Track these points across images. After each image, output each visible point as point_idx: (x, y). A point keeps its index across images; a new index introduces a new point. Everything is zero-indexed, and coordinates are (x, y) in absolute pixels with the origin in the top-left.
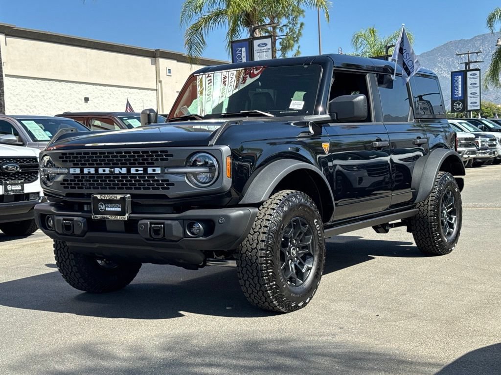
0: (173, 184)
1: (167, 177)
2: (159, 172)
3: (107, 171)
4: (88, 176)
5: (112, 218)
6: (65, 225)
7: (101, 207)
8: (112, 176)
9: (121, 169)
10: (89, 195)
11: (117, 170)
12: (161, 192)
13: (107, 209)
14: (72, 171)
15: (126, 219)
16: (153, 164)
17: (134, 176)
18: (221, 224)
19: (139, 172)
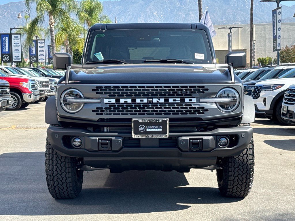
0: (207, 110)
1: (202, 105)
2: (195, 101)
3: (145, 101)
4: (125, 105)
5: (152, 136)
6: (101, 143)
7: (142, 128)
8: (150, 105)
9: (159, 100)
10: (130, 120)
11: (155, 100)
12: (197, 116)
13: (147, 130)
14: (106, 101)
15: (167, 137)
16: (191, 95)
17: (172, 104)
18: (243, 137)
19: (177, 102)
